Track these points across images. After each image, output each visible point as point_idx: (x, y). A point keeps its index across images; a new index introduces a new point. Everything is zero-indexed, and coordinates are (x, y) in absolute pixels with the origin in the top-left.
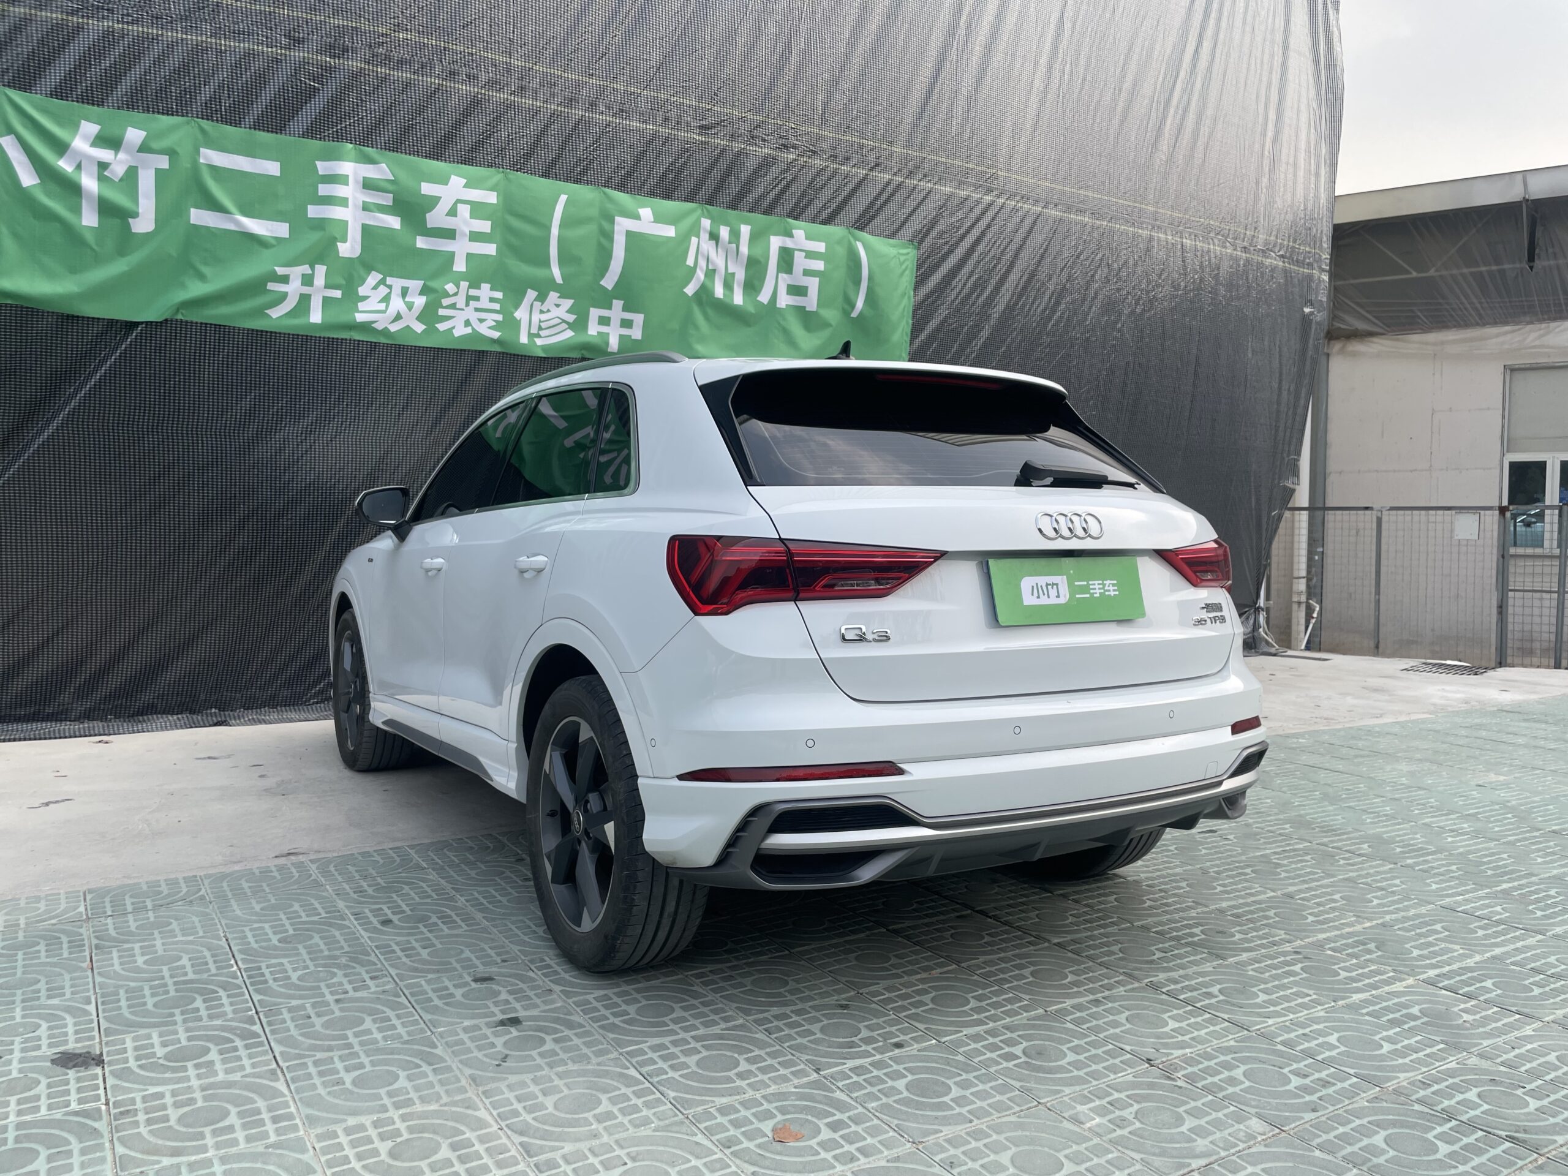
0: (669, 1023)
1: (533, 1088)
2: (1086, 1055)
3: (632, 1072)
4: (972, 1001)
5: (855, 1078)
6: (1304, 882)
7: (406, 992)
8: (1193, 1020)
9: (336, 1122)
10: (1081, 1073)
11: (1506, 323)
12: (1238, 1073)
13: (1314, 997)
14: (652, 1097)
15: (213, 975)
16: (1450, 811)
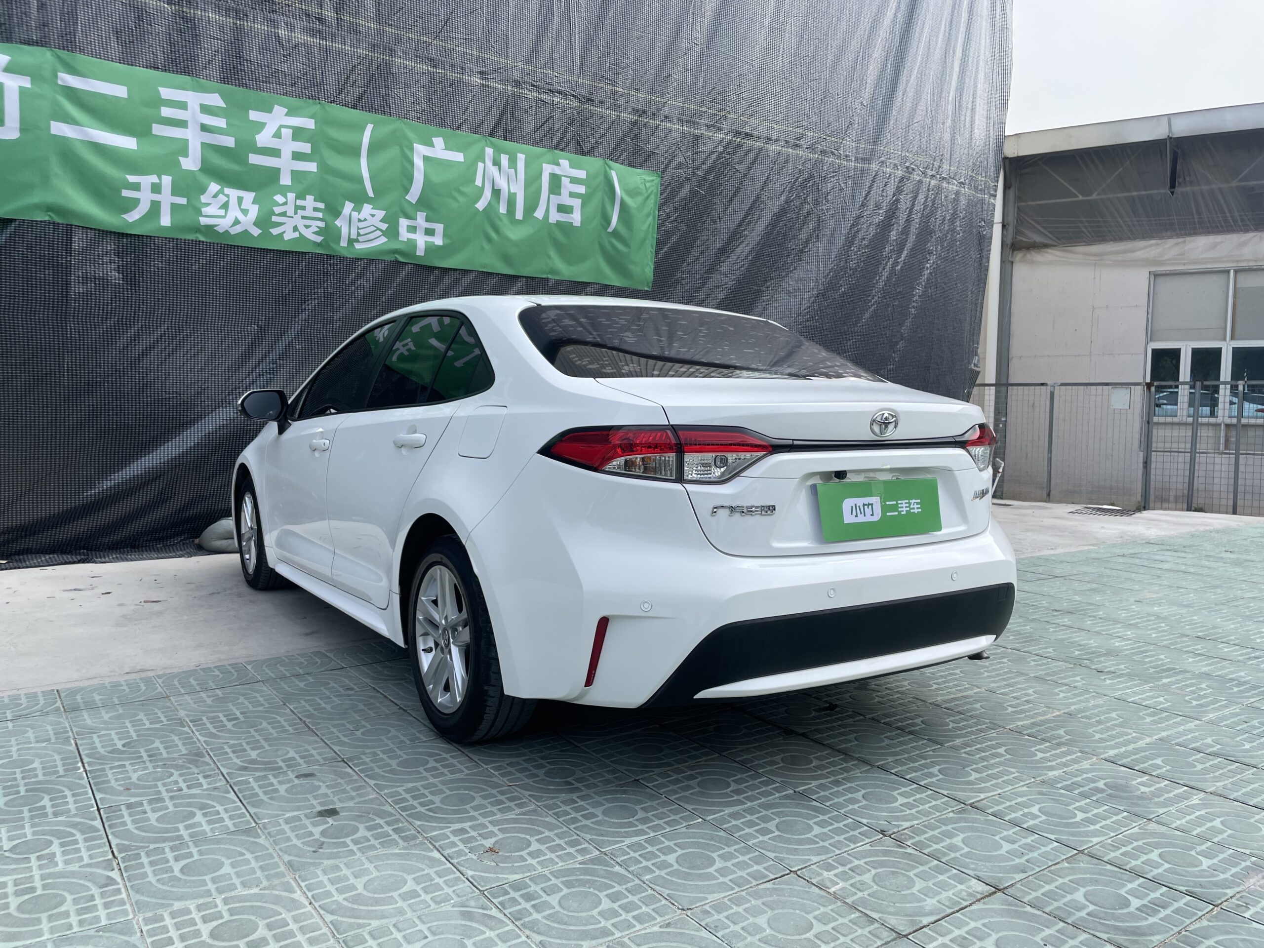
0: (470, 810)
1: (345, 871)
2: (830, 828)
3: (436, 854)
4: (732, 784)
5: (632, 854)
6: (1004, 679)
7: (236, 789)
8: (918, 796)
9: (163, 906)
10: (826, 844)
11: (1151, 237)
12: (958, 840)
13: (1017, 774)
14: (452, 876)
15: (61, 776)
16: (1116, 621)
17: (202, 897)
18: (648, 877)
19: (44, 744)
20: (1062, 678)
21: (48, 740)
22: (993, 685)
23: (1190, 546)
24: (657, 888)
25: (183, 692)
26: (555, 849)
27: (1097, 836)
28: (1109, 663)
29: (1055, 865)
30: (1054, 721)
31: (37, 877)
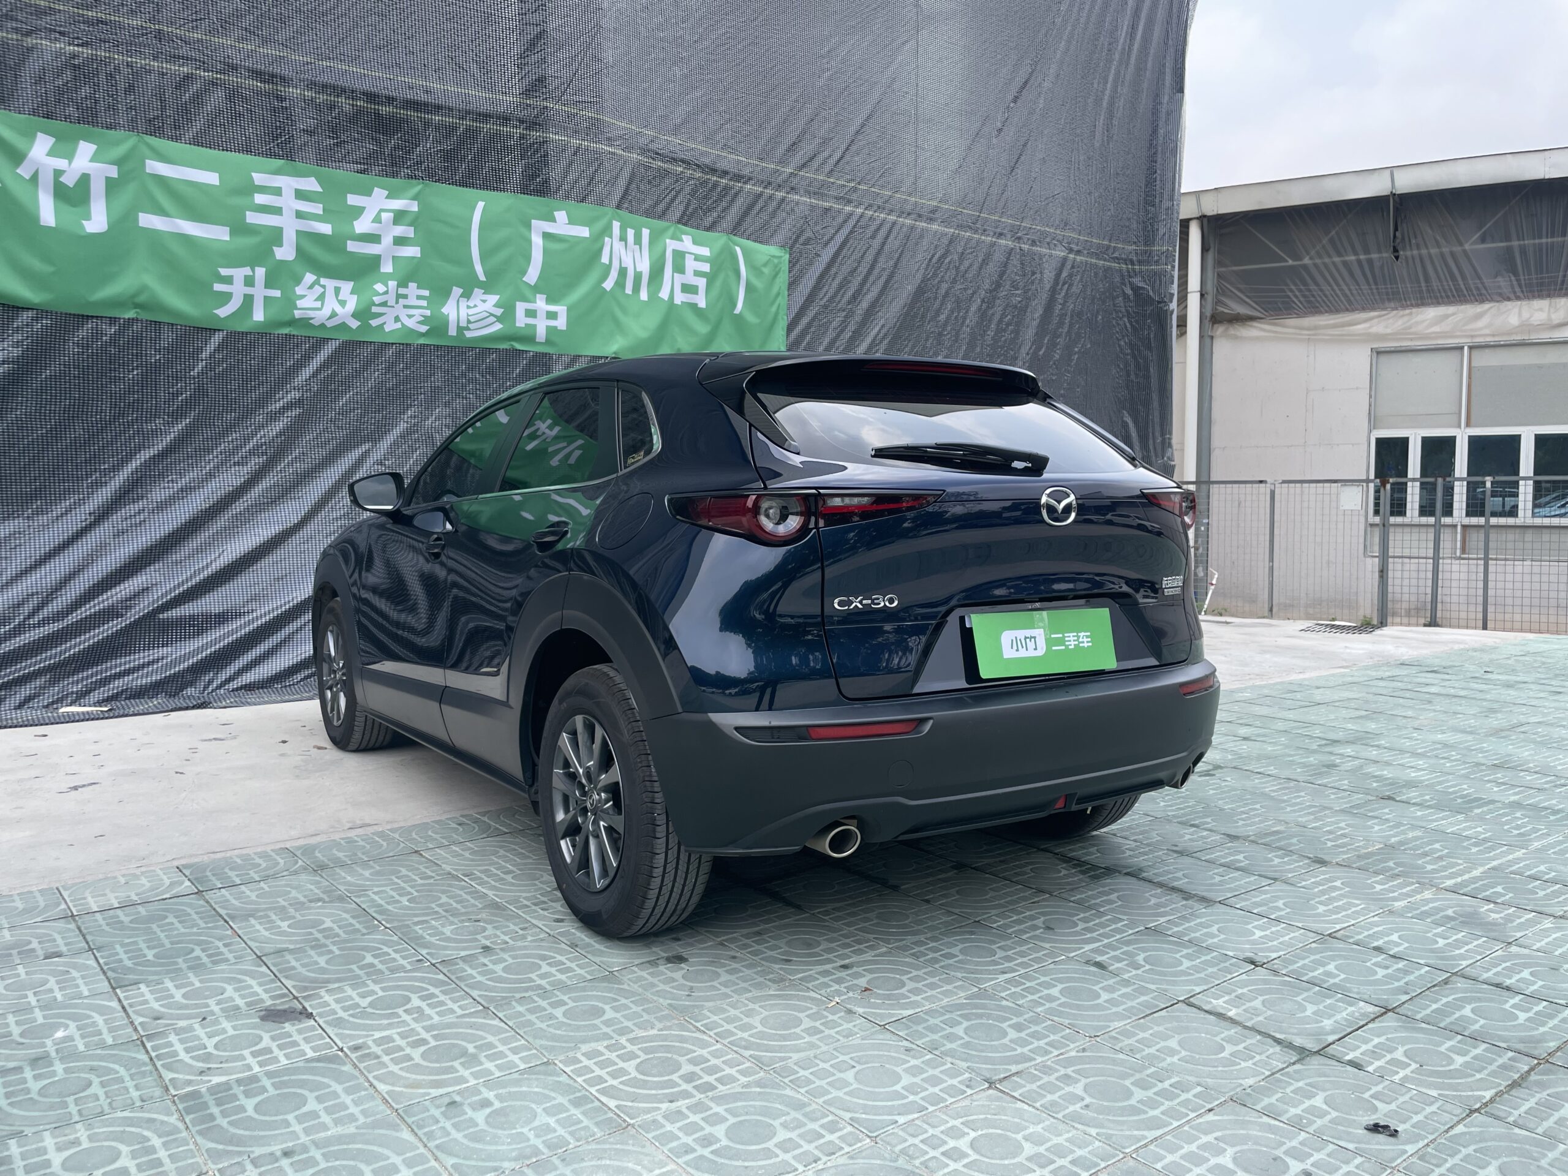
0: (822, 953)
1: (733, 1012)
2: (1199, 960)
4: (1079, 923)
5: (1013, 989)
6: (1309, 814)
9: (571, 1049)
10: (1202, 975)
11: (1373, 309)
12: (1331, 968)
13: (1362, 906)
14: (843, 1013)
15: (364, 935)
16: (1402, 751)
18: (1040, 1009)
19: (320, 904)
20: (1369, 811)
21: (319, 900)
22: (1300, 819)
23: (1450, 667)
24: (1055, 1018)
25: (431, 846)
26: (932, 986)
27: (1465, 959)
28: (1412, 794)
29: (1434, 986)
30: (1379, 854)
31: (420, 1030)
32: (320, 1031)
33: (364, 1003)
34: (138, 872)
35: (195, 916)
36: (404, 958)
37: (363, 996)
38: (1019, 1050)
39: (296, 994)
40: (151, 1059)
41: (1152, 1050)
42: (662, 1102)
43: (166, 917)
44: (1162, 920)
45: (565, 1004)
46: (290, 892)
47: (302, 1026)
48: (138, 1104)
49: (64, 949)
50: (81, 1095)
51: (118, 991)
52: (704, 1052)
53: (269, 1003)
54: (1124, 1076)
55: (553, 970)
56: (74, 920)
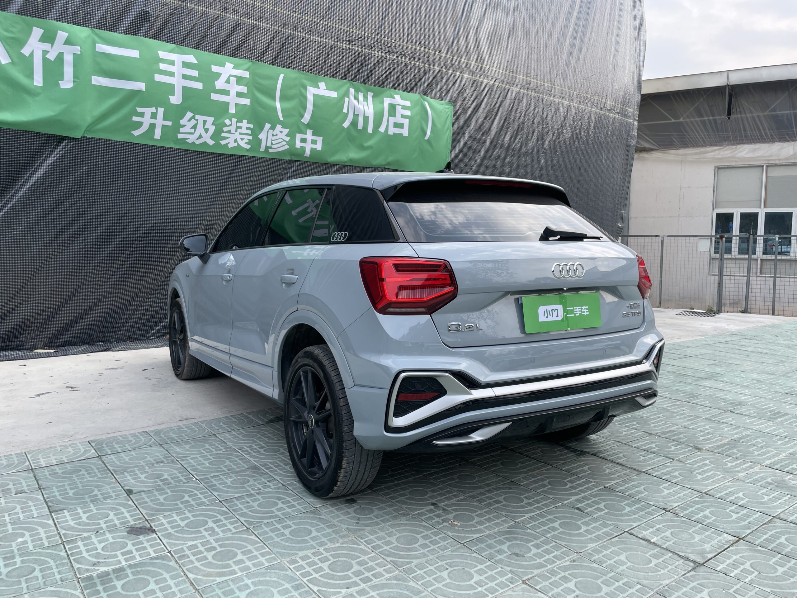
11: (716, 145)
14: (441, 536)
15: (184, 483)
16: (736, 385)
17: (311, 549)
18: (549, 535)
19: (162, 464)
20: (721, 419)
21: (162, 462)
22: (684, 423)
23: (757, 336)
24: (557, 541)
25: (222, 431)
26: (489, 520)
27: (780, 509)
28: (743, 409)
29: (764, 524)
30: (728, 444)
31: (212, 541)
32: (159, 541)
33: (183, 524)
34: (67, 444)
35: (96, 471)
36: (205, 497)
37: (182, 520)
38: (538, 561)
39: (147, 518)
40: (68, 556)
41: (612, 562)
42: (342, 588)
43: (81, 471)
44: (613, 482)
45: (291, 527)
46: (146, 457)
47: (149, 537)
48: (60, 583)
49: (25, 488)
50: (29, 577)
51: (53, 514)
52: (365, 558)
53: (132, 523)
54: (597, 578)
55: (284, 506)
56: (33, 472)
